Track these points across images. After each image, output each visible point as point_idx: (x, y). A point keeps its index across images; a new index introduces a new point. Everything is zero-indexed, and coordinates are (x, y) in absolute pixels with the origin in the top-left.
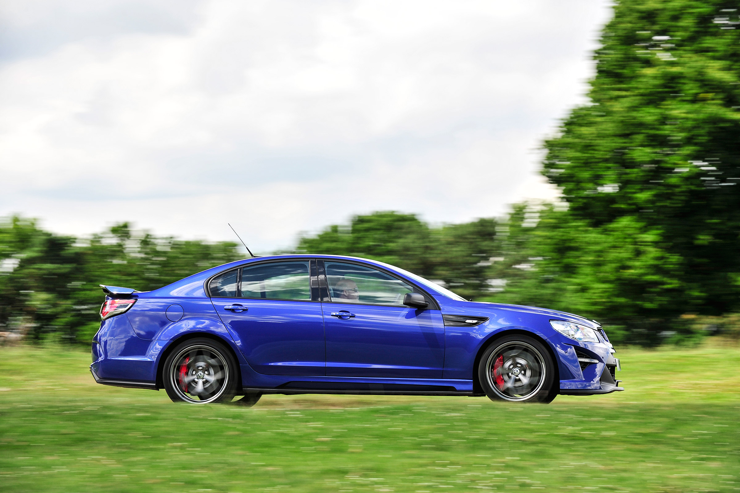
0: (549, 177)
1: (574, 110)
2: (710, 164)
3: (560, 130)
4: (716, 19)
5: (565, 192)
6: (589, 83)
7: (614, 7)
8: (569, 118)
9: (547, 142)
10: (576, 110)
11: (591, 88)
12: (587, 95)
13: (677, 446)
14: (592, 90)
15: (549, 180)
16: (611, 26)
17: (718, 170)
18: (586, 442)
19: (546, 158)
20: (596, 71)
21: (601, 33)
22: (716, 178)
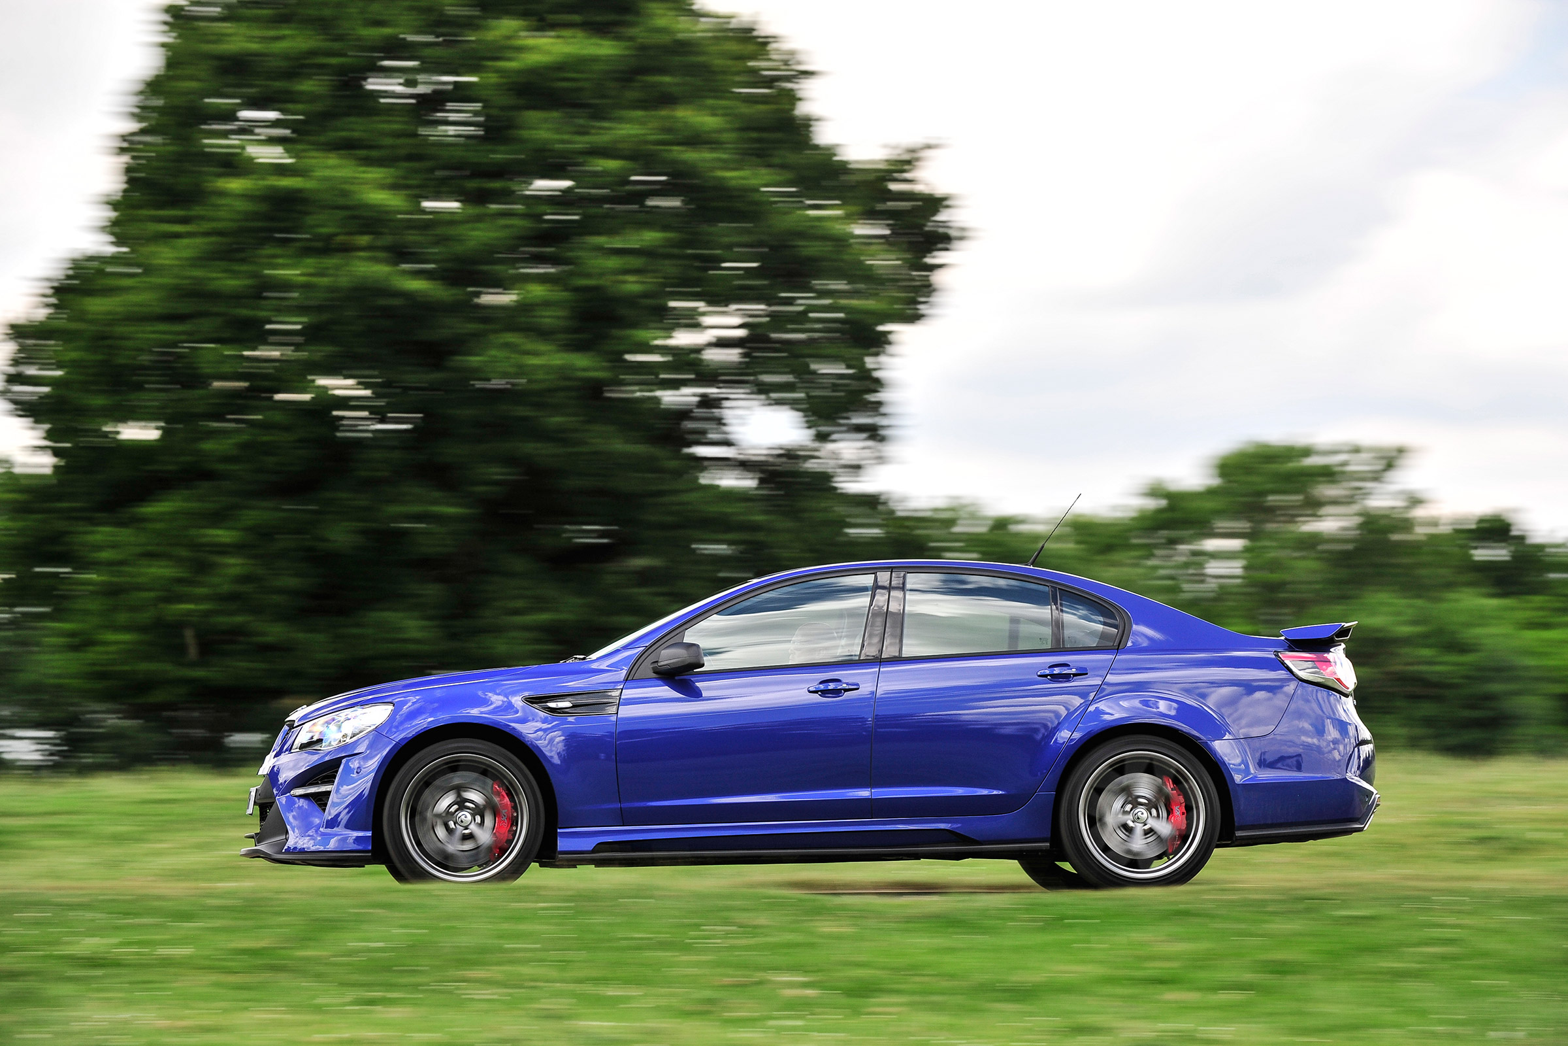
0: (15, 402)
1: (74, 261)
2: (359, 383)
3: (42, 303)
4: (370, 80)
5: (50, 435)
6: (108, 203)
7: (163, 45)
8: (63, 277)
9: (13, 327)
10: (79, 260)
11: (113, 214)
12: (103, 229)
13: (318, 976)
14: (113, 220)
15: (17, 409)
16: (154, 86)
17: (374, 396)
18: (123, 971)
19: (11, 362)
20: (124, 178)
21: (135, 100)
22: (371, 413)
